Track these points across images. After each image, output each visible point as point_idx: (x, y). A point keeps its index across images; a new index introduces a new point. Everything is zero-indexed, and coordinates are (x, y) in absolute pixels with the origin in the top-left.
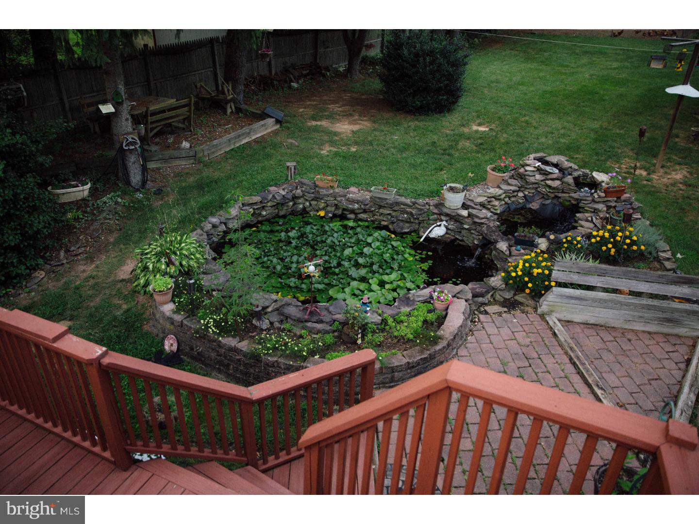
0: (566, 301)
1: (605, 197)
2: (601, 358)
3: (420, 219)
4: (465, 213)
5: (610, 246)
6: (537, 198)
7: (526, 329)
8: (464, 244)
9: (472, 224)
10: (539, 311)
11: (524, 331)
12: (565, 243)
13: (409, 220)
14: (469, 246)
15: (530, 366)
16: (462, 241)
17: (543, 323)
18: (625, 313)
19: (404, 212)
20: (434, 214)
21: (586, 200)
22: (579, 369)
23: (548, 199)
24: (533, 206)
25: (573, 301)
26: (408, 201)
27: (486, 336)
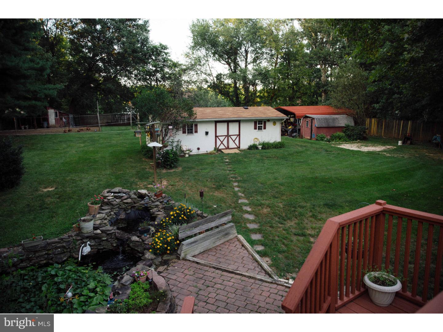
0: (190, 246)
1: (157, 198)
2: (221, 262)
3: (71, 247)
4: (99, 231)
5: (182, 216)
6: (121, 212)
7: (185, 268)
8: (107, 250)
9: (107, 236)
10: (181, 258)
11: (186, 269)
12: (163, 223)
13: (63, 252)
14: (110, 250)
15: (206, 280)
16: (104, 248)
17: (187, 262)
18: (212, 239)
19: (57, 248)
20: (78, 240)
21: (149, 203)
22: (222, 269)
23: (128, 210)
24: (122, 217)
25: (193, 244)
26: (56, 239)
27: (175, 281)
